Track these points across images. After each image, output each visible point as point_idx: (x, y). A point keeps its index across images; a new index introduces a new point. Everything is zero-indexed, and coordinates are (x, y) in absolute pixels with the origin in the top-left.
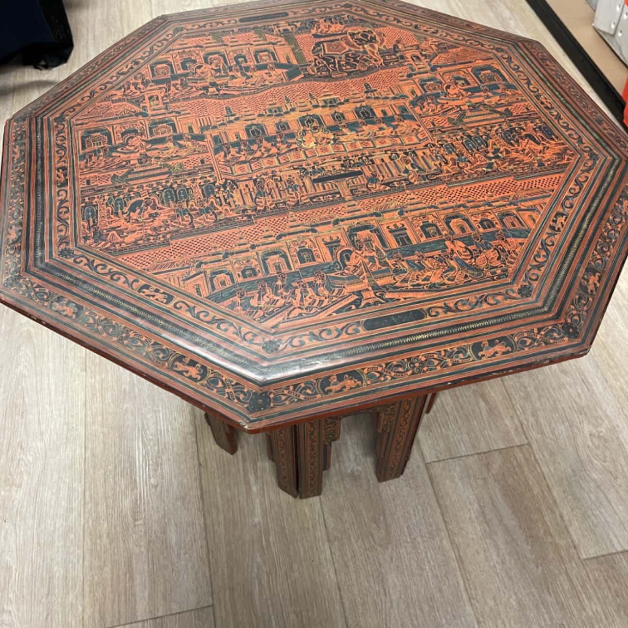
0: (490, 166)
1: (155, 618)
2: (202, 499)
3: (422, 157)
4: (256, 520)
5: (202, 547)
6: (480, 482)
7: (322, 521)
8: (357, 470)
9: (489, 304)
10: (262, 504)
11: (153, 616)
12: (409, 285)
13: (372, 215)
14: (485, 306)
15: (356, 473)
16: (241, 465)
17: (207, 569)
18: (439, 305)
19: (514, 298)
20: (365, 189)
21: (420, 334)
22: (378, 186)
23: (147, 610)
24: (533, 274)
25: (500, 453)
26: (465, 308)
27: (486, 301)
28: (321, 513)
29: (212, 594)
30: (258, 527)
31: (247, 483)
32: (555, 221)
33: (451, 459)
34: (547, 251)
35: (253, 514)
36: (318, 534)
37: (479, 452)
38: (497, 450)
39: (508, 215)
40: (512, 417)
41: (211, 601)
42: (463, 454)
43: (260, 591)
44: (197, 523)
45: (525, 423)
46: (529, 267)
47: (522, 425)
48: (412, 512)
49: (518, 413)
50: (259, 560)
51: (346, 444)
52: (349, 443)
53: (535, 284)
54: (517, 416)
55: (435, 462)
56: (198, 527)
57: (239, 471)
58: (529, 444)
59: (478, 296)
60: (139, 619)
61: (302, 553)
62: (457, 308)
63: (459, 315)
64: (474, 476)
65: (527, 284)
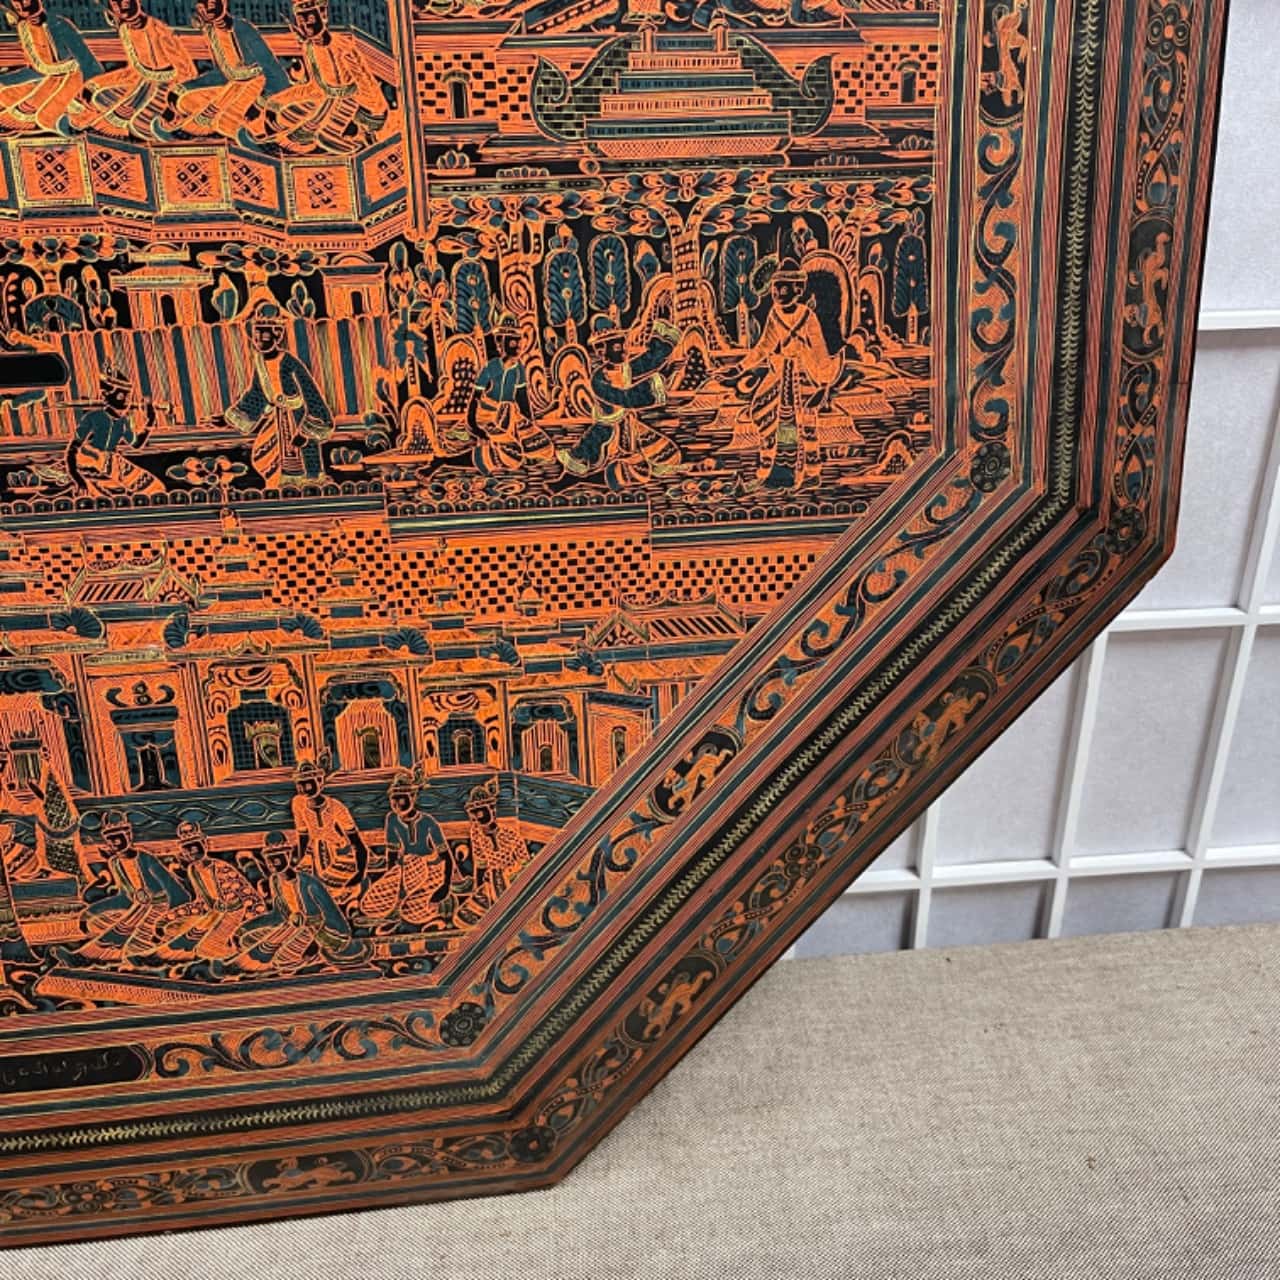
0: (591, 442)
3: (343, 325)
9: (343, 1053)
12: (123, 957)
13: (63, 621)
14: (330, 1060)
18: (197, 1038)
19: (424, 1045)
20: (60, 476)
21: (114, 1125)
22: (120, 462)
24: (516, 969)
26: (271, 1058)
27: (337, 1043)
32: (683, 768)
34: (597, 886)
39: (548, 712)
46: (516, 942)
53: (503, 1004)
59: (322, 1024)
62: (246, 1056)
63: (245, 1077)
65: (480, 1000)
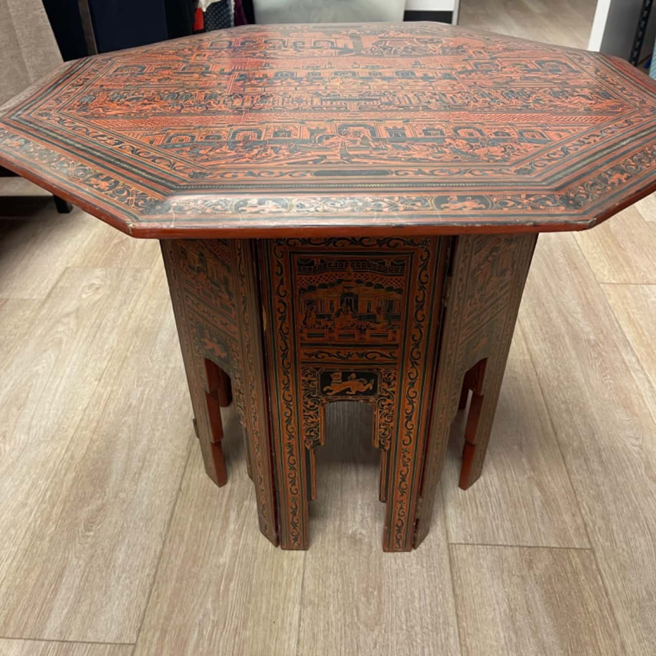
1: (63, 641)
2: (169, 525)
3: (451, 97)
4: (222, 560)
5: (148, 575)
6: (516, 580)
7: (300, 579)
8: (361, 534)
9: (473, 174)
10: (235, 544)
11: (62, 639)
12: (384, 156)
13: (372, 120)
14: (468, 175)
15: (359, 536)
16: (225, 499)
17: (144, 601)
18: (412, 169)
19: (507, 174)
20: (375, 108)
22: (391, 107)
23: (58, 631)
24: (541, 163)
25: (550, 552)
26: (443, 174)
27: (470, 172)
28: (301, 571)
29: (140, 630)
30: (221, 569)
31: (226, 520)
32: (587, 139)
33: (483, 545)
34: (566, 152)
35: (220, 554)
36: (291, 593)
37: (521, 544)
38: (546, 547)
39: (530, 131)
40: (573, 515)
41: (135, 638)
42: (500, 543)
43: (198, 641)
44: (153, 548)
45: (591, 525)
46: (538, 159)
47: (585, 525)
48: (417, 595)
49: (583, 512)
50: (209, 606)
51: (356, 503)
52: (360, 503)
53: (539, 169)
54: (581, 514)
55: (461, 544)
56: (153, 553)
57: (221, 505)
58: (592, 550)
59: (463, 169)
60: (45, 638)
61: (264, 610)
62: (432, 173)
63: (432, 177)
64: (510, 571)
65: (529, 168)
